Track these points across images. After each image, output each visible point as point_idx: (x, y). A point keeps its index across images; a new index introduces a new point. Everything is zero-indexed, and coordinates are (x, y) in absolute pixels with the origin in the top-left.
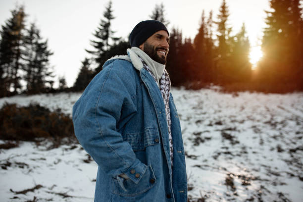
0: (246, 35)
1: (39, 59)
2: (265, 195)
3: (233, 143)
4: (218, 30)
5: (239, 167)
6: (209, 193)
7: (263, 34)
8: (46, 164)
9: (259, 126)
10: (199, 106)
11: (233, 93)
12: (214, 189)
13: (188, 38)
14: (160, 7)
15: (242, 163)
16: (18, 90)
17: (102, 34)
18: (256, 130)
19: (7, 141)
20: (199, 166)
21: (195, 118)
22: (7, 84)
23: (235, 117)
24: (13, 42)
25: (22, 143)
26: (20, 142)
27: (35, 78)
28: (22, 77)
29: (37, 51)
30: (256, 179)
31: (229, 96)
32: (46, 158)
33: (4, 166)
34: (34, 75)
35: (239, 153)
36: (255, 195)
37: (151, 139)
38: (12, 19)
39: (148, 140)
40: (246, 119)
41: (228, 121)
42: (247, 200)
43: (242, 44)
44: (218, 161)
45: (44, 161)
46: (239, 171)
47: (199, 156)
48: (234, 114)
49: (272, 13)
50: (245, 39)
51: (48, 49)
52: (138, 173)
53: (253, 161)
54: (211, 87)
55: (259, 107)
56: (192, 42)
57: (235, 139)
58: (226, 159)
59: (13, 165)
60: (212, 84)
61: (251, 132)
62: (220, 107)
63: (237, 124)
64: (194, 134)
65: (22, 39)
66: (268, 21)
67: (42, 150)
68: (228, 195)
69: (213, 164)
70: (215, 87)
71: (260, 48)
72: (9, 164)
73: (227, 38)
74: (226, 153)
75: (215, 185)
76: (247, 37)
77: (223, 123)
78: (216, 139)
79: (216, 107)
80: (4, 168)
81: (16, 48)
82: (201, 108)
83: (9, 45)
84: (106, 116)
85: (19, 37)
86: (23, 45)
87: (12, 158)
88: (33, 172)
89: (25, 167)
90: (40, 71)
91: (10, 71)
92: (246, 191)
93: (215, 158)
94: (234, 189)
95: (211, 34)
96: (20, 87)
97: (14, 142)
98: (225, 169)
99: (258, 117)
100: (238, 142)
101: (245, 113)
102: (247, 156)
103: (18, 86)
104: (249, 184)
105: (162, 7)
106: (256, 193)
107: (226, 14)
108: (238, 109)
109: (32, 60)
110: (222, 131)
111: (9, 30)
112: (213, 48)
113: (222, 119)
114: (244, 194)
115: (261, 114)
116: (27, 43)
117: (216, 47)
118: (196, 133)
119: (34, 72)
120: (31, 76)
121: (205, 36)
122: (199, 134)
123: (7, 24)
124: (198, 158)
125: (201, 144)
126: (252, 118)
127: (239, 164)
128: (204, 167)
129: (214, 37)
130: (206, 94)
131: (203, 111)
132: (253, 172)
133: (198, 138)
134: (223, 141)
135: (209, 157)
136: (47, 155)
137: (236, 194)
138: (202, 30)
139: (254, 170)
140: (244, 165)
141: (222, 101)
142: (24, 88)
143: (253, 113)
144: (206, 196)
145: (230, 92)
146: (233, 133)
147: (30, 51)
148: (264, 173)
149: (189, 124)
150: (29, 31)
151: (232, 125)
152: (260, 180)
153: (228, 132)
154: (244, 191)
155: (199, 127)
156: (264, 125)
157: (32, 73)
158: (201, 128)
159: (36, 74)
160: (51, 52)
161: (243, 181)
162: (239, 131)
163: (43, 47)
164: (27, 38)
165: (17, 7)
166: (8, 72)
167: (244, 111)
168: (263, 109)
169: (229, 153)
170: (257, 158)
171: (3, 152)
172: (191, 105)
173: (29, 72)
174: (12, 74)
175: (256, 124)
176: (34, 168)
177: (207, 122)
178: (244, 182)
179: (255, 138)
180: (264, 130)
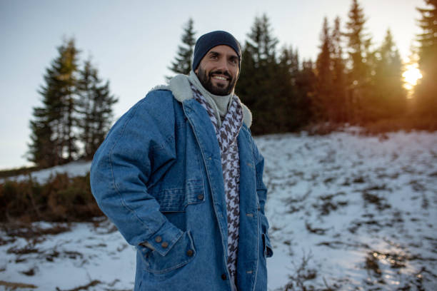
0: (393, 49)
1: (98, 109)
2: (428, 280)
3: (380, 208)
4: (350, 45)
5: (388, 242)
6: (340, 281)
7: (419, 45)
8: (107, 251)
9: (421, 180)
10: (329, 158)
11: (380, 135)
12: (349, 276)
13: (307, 60)
14: (262, 21)
15: (393, 236)
16: (74, 155)
17: (182, 67)
18: (416, 186)
19: (55, 225)
20: (327, 244)
21: (324, 175)
22: (59, 147)
23: (383, 169)
24: (63, 90)
25: (75, 226)
26: (73, 224)
27: (94, 137)
28: (77, 136)
29: (95, 99)
30: (415, 258)
31: (374, 140)
32: (107, 243)
33: (49, 257)
34: (93, 133)
35: (390, 222)
36: (411, 282)
37: (192, 196)
38: (60, 59)
39: (189, 196)
40: (401, 171)
41: (373, 177)
42: (399, 289)
43: (389, 62)
44: (357, 234)
45: (104, 248)
46: (389, 248)
47: (327, 230)
48: (382, 166)
49: (431, 12)
50: (393, 54)
51: (110, 95)
52: (167, 241)
53: (412, 233)
54: (346, 129)
55: (420, 152)
56: (314, 67)
57: (383, 202)
58: (369, 232)
59: (62, 255)
60: (347, 125)
61: (408, 191)
62: (360, 156)
63: (386, 180)
64: (322, 199)
65: (74, 85)
66: (425, 24)
67: (102, 233)
68: (369, 284)
69: (349, 240)
70: (353, 129)
71: (416, 65)
72: (56, 255)
73: (364, 55)
74: (369, 223)
75: (350, 270)
76: (397, 52)
77: (365, 179)
78: (355, 203)
79: (355, 158)
80: (50, 260)
81: (67, 97)
82: (333, 161)
83: (57, 95)
84: (126, 166)
85: (70, 82)
86: (76, 92)
87: (60, 245)
88: (88, 263)
89: (78, 257)
90: (101, 127)
91: (61, 130)
92: (398, 276)
93: (353, 231)
94: (379, 274)
95: (341, 52)
96: (76, 150)
97: (65, 225)
98: (367, 246)
99: (420, 168)
100: (388, 206)
101: (400, 163)
102: (402, 226)
103: (73, 149)
104: (404, 266)
105: (265, 20)
106: (412, 279)
107: (360, 20)
108: (388, 158)
109: (90, 112)
110: (364, 191)
111: (57, 74)
112: (345, 72)
113: (364, 175)
114: (396, 280)
115: (424, 162)
116: (81, 89)
117: (349, 70)
118: (325, 196)
119: (93, 128)
120: (90, 135)
121: (332, 56)
122: (329, 197)
123: (54, 67)
124: (326, 232)
125: (333, 213)
126: (409, 169)
127: (388, 238)
128: (334, 245)
129: (345, 56)
130: (340, 140)
131: (336, 165)
132: (410, 249)
133: (328, 204)
134: (365, 206)
135: (343, 231)
136: (109, 240)
137: (382, 282)
138: (326, 48)
139: (412, 245)
140: (397, 238)
141: (364, 148)
142: (82, 152)
143: (412, 162)
144: (335, 285)
145: (375, 134)
146: (380, 194)
147: (86, 100)
148: (428, 249)
149: (315, 185)
150: (82, 73)
151: (379, 183)
152: (421, 259)
153: (374, 193)
154: (394, 276)
155: (329, 187)
156: (430, 179)
157: (91, 130)
158: (332, 190)
159: (95, 131)
160: (115, 98)
161: (393, 261)
162: (390, 190)
163: (103, 92)
164: (81, 82)
165: (64, 41)
166: (58, 131)
167: (397, 160)
168: (427, 155)
169: (374, 223)
170: (418, 227)
171: (50, 239)
172: (316, 158)
173: (87, 129)
174: (65, 133)
175: (417, 177)
176: (90, 257)
177: (341, 180)
178: (396, 264)
179: (414, 198)
180: (428, 186)
